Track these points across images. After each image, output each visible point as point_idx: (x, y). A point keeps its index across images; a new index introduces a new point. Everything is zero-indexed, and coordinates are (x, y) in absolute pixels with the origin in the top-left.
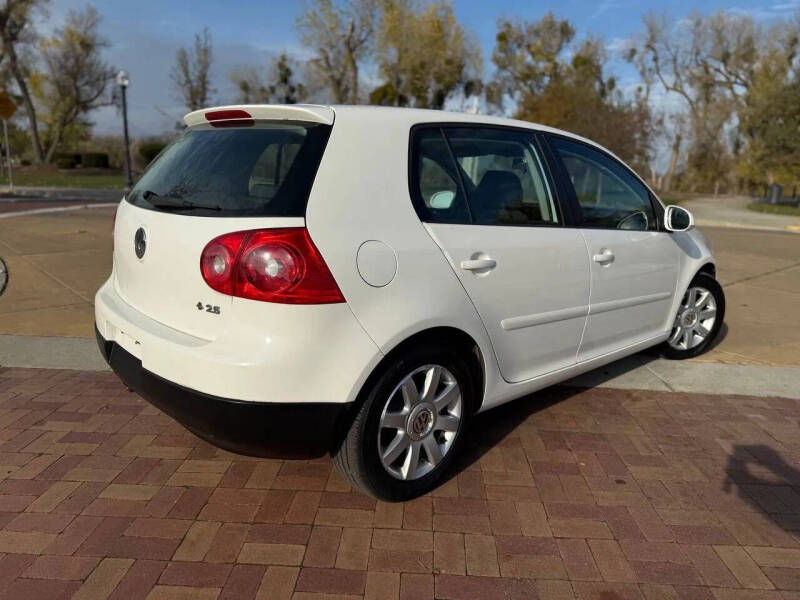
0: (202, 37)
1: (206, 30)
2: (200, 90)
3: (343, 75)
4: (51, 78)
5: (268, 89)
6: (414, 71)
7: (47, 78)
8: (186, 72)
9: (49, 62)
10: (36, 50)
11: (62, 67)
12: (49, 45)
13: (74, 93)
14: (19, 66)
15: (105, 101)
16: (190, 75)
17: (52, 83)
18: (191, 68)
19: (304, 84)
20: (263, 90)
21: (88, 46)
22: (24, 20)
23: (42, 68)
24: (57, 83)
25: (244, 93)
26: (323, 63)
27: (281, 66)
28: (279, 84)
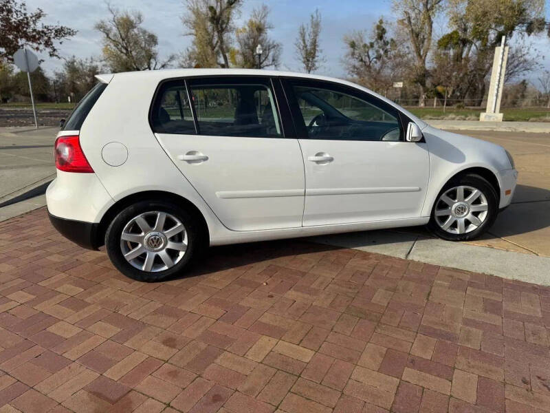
0: (315, 15)
1: (317, 10)
2: (312, 51)
3: (422, 28)
4: (240, 52)
5: (369, 45)
6: (476, 19)
7: (238, 51)
8: (304, 41)
9: (240, 42)
10: (233, 36)
11: (246, 44)
12: (241, 32)
13: (252, 59)
14: (224, 47)
15: (268, 63)
16: (306, 42)
17: (241, 54)
18: (307, 37)
19: (395, 39)
20: (365, 46)
21: (260, 29)
22: (228, 19)
23: (236, 46)
24: (243, 54)
25: (352, 49)
26: (406, 22)
27: (379, 27)
28: (376, 40)
